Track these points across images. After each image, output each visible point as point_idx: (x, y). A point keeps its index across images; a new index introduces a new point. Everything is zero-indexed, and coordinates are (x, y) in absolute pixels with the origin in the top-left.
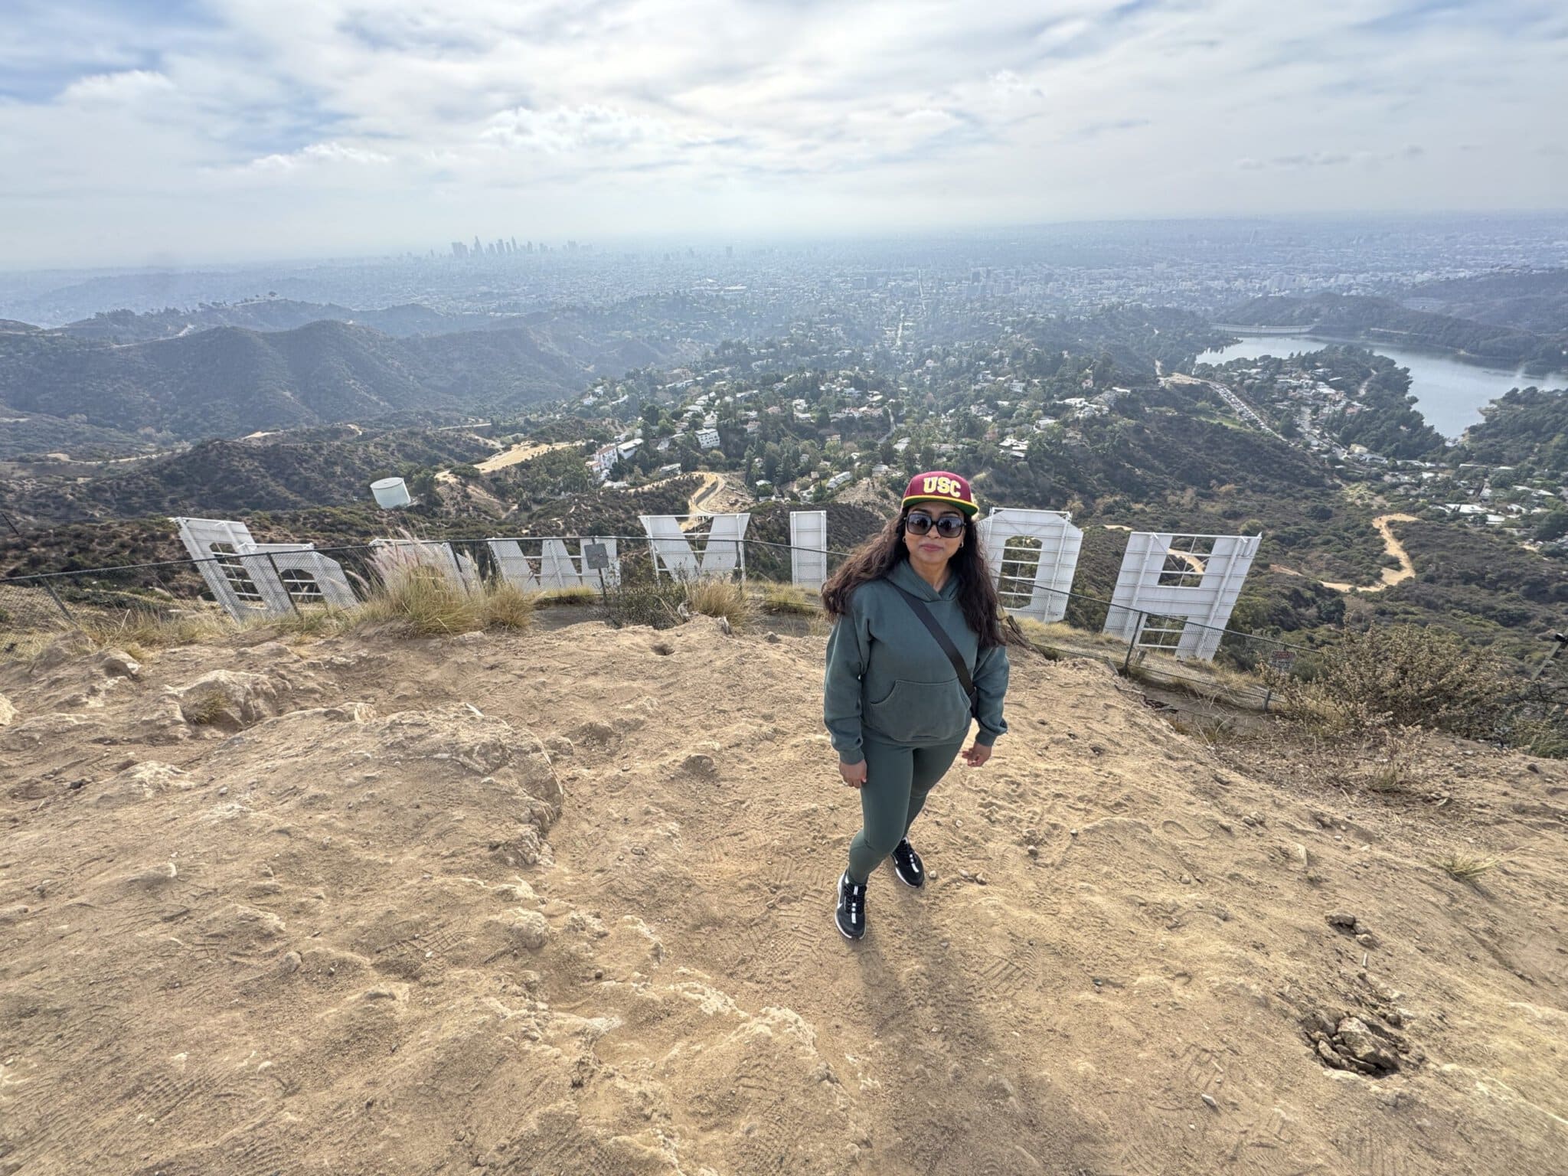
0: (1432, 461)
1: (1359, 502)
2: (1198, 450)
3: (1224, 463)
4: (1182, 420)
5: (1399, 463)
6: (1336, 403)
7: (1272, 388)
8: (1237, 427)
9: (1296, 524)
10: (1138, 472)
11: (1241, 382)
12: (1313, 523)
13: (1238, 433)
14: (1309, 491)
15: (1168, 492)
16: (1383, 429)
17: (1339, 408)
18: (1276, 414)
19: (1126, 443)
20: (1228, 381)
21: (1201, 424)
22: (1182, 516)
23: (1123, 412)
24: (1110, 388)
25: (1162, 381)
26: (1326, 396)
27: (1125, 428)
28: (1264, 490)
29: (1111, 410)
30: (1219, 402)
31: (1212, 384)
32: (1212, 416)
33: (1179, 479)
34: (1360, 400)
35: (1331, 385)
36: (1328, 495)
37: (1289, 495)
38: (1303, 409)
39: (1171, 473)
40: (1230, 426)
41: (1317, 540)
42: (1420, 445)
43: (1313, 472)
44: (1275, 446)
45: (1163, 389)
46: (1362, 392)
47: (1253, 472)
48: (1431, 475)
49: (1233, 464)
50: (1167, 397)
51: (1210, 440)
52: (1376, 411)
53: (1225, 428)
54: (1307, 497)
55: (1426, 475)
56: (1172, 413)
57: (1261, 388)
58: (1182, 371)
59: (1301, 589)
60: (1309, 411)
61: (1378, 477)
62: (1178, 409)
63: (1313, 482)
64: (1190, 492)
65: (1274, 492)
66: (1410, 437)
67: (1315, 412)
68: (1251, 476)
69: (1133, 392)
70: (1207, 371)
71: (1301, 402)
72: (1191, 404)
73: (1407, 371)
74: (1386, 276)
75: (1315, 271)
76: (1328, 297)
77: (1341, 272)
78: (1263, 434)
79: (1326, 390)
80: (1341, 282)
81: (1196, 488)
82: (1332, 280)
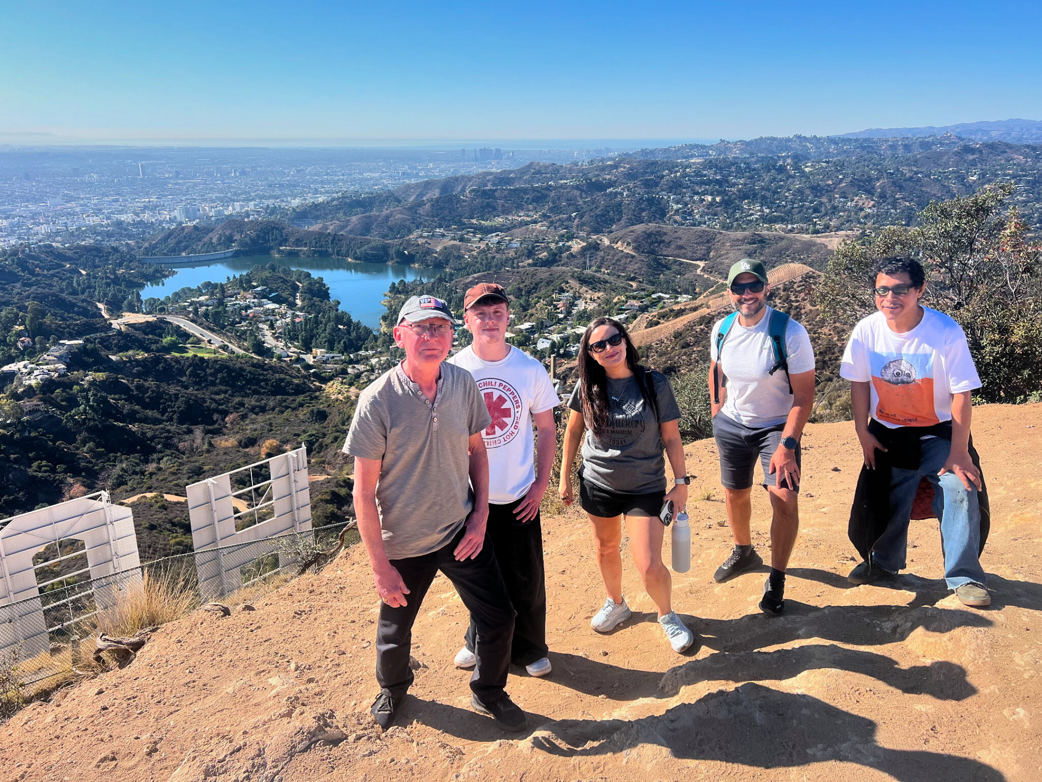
0: (372, 348)
1: (340, 397)
2: (186, 388)
3: (218, 393)
4: (157, 360)
5: (352, 356)
6: (283, 316)
7: (226, 312)
8: (212, 356)
9: (305, 432)
10: (134, 428)
11: (196, 311)
12: (317, 426)
13: (216, 361)
14: (300, 398)
15: (176, 440)
16: (328, 331)
17: (288, 320)
18: (241, 337)
19: (105, 401)
20: (183, 311)
21: (177, 361)
22: (201, 460)
23: (86, 367)
24: (55, 343)
25: (116, 324)
26: (273, 310)
27: (93, 383)
28: (263, 410)
29: (70, 368)
30: (186, 336)
31: (169, 319)
32: (184, 350)
33: (181, 422)
34: (301, 310)
35: (274, 300)
36: (316, 398)
37: (287, 408)
38: (261, 325)
39: (170, 419)
40: (206, 356)
41: (327, 440)
42: (359, 338)
43: (296, 381)
44: (253, 365)
45: (120, 332)
46: (299, 302)
47: (247, 395)
48: (377, 360)
49: (225, 392)
50: (127, 340)
51: (193, 374)
52: (316, 317)
53: (202, 359)
54: (301, 405)
55: (374, 361)
56: (141, 355)
57: (216, 314)
58: (132, 309)
59: (336, 490)
60: (266, 327)
61: (344, 372)
62: (147, 350)
63: (300, 390)
64: (198, 432)
65: (273, 409)
66: (349, 332)
67: (272, 327)
68: (246, 400)
69: (87, 341)
70: (155, 306)
71: (255, 320)
72: (156, 342)
73: (322, 279)
74: (270, 202)
75: (212, 201)
76: (235, 223)
77: (234, 201)
78: (238, 357)
79: (271, 306)
80: (238, 209)
81: (201, 427)
82: (230, 208)
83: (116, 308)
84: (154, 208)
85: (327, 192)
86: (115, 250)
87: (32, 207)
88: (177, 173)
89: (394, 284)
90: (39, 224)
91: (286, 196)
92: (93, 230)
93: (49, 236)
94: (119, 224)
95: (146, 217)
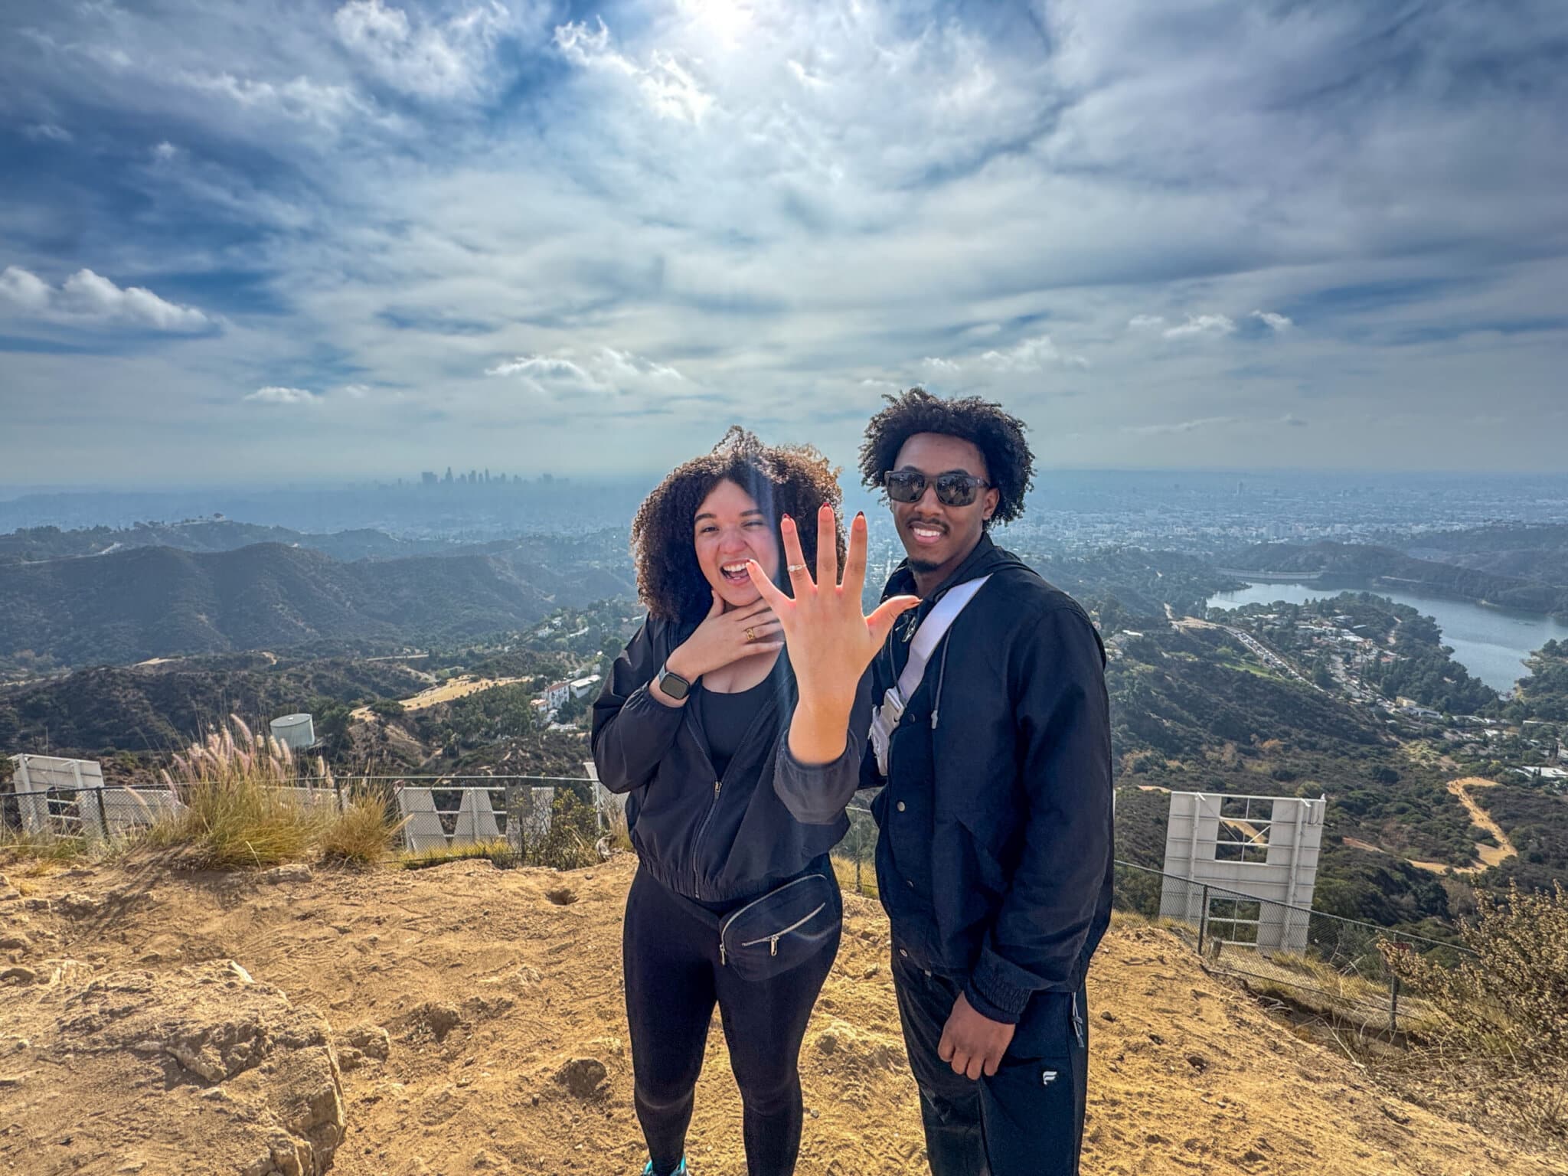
0: (1491, 716)
1: (1424, 763)
2: (1230, 700)
3: (1264, 715)
4: (1206, 667)
5: (1455, 718)
6: (1366, 652)
7: (1294, 634)
8: (1266, 675)
9: (1360, 788)
10: (1167, 723)
11: (1260, 628)
12: (1380, 786)
13: (1268, 682)
14: (1364, 749)
15: (1204, 747)
16: (1425, 680)
17: (1372, 657)
18: (1306, 663)
19: (1147, 691)
20: (1246, 626)
21: (1226, 671)
22: (1226, 775)
23: (1139, 657)
24: (1120, 631)
25: (1175, 625)
26: (1354, 643)
27: (1141, 673)
28: (1313, 747)
29: (1125, 654)
30: (1242, 650)
31: (1229, 629)
32: (1236, 663)
33: (1215, 732)
34: (1392, 649)
35: (1357, 633)
36: (1387, 754)
37: (1344, 754)
38: (1333, 657)
39: (1205, 726)
40: (1259, 674)
41: (1390, 808)
42: (1472, 699)
43: (1364, 727)
44: (1312, 696)
45: (1177, 633)
46: (1392, 641)
47: (1295, 725)
48: (1495, 732)
49: (1272, 716)
50: (1183, 642)
51: (1239, 689)
52: (1412, 662)
53: (1254, 676)
54: (1363, 756)
55: (1490, 733)
56: (1192, 659)
57: (1282, 635)
58: (1195, 616)
59: (1388, 870)
60: (1340, 660)
61: (1438, 734)
62: (1199, 655)
63: (1365, 739)
64: (1230, 748)
65: (1325, 750)
66: (1458, 689)
67: (1347, 660)
68: (1294, 731)
69: (1146, 635)
70: (1218, 615)
71: (1329, 650)
72: (1210, 649)
73: (1433, 619)
74: (1382, 527)
75: (1309, 521)
76: (1329, 546)
77: (1336, 522)
78: (1296, 683)
79: (1353, 638)
80: (1338, 532)
81: (1235, 743)
82: (1329, 529)
83: (1180, 612)
84: (1242, 524)
85: (1468, 519)
86: (1193, 558)
87: (1132, 516)
88: (1276, 491)
89: (1553, 642)
90: (1133, 530)
91: (1406, 521)
92: (1178, 538)
93: (1140, 540)
94: (1204, 535)
95: (1234, 531)
